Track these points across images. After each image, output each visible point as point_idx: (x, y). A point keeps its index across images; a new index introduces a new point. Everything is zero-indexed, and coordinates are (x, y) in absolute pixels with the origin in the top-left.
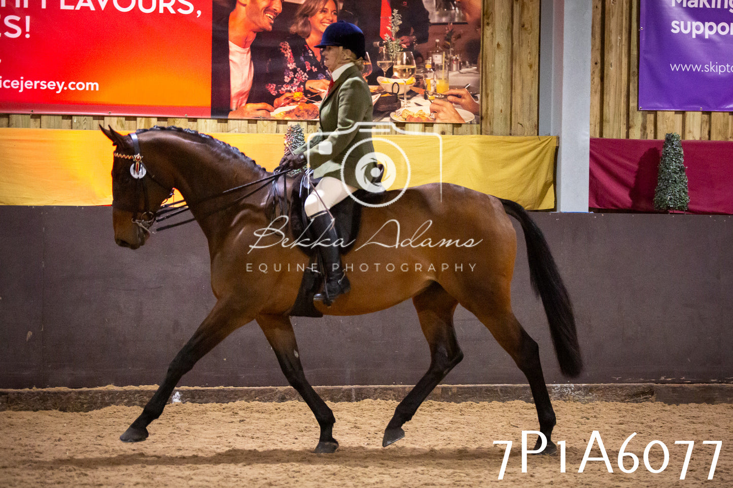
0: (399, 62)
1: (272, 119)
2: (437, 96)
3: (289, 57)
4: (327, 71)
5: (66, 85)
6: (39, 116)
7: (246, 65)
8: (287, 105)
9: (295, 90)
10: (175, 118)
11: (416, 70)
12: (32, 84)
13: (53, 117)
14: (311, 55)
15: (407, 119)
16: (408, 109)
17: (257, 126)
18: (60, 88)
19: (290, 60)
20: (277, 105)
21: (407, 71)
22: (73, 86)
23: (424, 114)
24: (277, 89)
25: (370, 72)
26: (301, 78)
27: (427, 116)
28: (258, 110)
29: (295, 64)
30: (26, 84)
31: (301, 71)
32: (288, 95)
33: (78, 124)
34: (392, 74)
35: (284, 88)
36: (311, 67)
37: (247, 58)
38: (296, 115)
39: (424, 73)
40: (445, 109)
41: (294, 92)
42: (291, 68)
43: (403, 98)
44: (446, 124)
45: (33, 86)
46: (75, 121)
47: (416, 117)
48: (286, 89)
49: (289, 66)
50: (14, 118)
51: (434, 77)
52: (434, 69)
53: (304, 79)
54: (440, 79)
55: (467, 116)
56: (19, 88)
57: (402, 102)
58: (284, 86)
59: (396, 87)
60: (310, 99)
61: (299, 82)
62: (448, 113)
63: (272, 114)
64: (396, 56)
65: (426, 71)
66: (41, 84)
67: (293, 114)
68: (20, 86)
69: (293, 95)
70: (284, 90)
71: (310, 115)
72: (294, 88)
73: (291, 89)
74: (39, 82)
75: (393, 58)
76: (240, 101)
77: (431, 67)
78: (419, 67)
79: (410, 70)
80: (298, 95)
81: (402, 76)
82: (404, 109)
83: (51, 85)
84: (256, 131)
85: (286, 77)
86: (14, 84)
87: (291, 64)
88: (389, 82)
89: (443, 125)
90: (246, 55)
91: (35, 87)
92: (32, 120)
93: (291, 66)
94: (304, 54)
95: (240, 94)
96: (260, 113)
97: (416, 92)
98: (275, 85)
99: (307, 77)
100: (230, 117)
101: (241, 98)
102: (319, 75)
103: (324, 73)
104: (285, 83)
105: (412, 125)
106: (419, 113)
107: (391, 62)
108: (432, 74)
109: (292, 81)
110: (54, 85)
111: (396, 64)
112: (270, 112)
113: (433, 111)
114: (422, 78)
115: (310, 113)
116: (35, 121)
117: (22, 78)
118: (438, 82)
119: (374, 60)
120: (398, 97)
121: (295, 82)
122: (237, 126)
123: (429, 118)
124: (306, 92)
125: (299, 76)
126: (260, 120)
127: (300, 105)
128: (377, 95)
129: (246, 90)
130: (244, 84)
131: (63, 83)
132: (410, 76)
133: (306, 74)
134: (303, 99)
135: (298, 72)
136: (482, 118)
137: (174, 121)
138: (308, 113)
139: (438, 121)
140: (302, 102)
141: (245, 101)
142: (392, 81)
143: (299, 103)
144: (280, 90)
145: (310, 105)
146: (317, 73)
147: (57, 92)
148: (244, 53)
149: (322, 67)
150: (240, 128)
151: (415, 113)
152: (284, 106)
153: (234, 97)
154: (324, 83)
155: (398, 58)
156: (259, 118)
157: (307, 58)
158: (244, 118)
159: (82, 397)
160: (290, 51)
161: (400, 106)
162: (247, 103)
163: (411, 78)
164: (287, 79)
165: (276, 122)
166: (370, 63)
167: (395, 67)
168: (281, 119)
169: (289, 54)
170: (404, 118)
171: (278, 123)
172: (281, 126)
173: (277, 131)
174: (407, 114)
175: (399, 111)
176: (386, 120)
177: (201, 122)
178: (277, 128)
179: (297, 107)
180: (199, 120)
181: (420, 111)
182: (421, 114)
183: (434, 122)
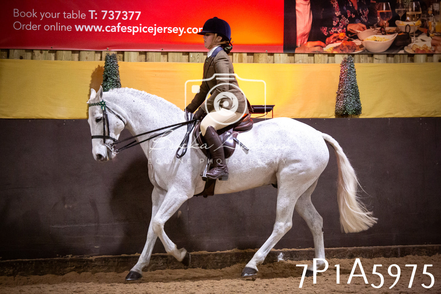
0: (410, 9)
1: (324, 53)
2: (436, 34)
3: (336, 7)
4: (361, 17)
5: (185, 30)
6: (167, 53)
7: (308, 13)
8: (335, 43)
9: (340, 31)
10: (259, 53)
11: (422, 15)
12: (162, 29)
13: (176, 53)
14: (351, 5)
15: (416, 51)
16: (416, 44)
17: (314, 58)
18: (181, 32)
19: (337, 9)
20: (327, 42)
21: (416, 16)
22: (190, 30)
23: (427, 47)
24: (328, 30)
25: (391, 17)
26: (344, 22)
27: (429, 49)
28: (315, 46)
29: (340, 12)
30: (158, 30)
31: (344, 17)
32: (335, 35)
33: (193, 59)
34: (406, 18)
35: (333, 30)
36: (351, 14)
37: (308, 9)
38: (341, 50)
39: (427, 17)
41: (339, 33)
42: (337, 15)
43: (413, 36)
45: (163, 31)
46: (191, 56)
47: (421, 49)
48: (334, 30)
49: (336, 13)
50: (150, 55)
51: (434, 20)
52: (434, 15)
53: (346, 23)
54: (437, 21)
56: (153, 33)
57: (412, 39)
58: (333, 28)
59: (408, 28)
60: (351, 37)
61: (343, 26)
63: (325, 49)
64: (408, 5)
65: (428, 16)
66: (169, 29)
67: (339, 49)
68: (154, 31)
69: (338, 35)
70: (333, 31)
71: (350, 49)
72: (340, 30)
73: (338, 31)
74: (167, 28)
75: (406, 6)
76: (303, 40)
77: (431, 13)
78: (423, 13)
79: (418, 15)
80: (342, 35)
81: (412, 20)
82: (414, 44)
83: (175, 30)
84: (313, 62)
85: (334, 22)
86: (150, 30)
87: (337, 12)
88: (403, 24)
90: (307, 6)
91: (164, 32)
92: (162, 56)
93: (338, 14)
94: (346, 5)
95: (303, 35)
96: (317, 49)
97: (422, 31)
98: (326, 28)
99: (348, 21)
100: (296, 51)
101: (304, 37)
102: (356, 20)
103: (360, 19)
104: (333, 26)
105: (419, 55)
106: (423, 47)
107: (405, 9)
108: (433, 18)
109: (338, 25)
110: (177, 30)
111: (408, 11)
112: (323, 47)
113: (433, 45)
114: (426, 21)
115: (350, 48)
116: (164, 57)
117: (155, 25)
118: (436, 24)
119: (393, 8)
120: (410, 35)
121: (340, 25)
122: (301, 58)
123: (430, 50)
124: (348, 33)
125: (343, 21)
126: (316, 54)
127: (343, 42)
128: (395, 34)
129: (306, 33)
130: (306, 27)
131: (183, 28)
132: (417, 20)
133: (347, 20)
134: (345, 38)
135: (342, 18)
137: (258, 55)
138: (349, 48)
139: (437, 52)
140: (345, 40)
141: (307, 40)
142: (405, 23)
143: (343, 41)
144: (330, 32)
145: (350, 42)
146: (355, 19)
147: (179, 35)
148: (306, 5)
149: (358, 14)
150: (303, 60)
151: (421, 47)
152: (333, 43)
153: (299, 37)
154: (360, 26)
155: (410, 7)
156: (316, 52)
157: (348, 8)
158: (306, 52)
160: (337, 2)
161: (410, 42)
162: (308, 41)
163: (418, 21)
164: (335, 24)
165: (327, 55)
166: (390, 11)
167: (408, 13)
168: (330, 52)
169: (336, 5)
170: (413, 51)
171: (328, 56)
172: (330, 58)
173: (328, 62)
174: (415, 47)
175: (410, 46)
176: (402, 52)
177: (277, 56)
178: (328, 60)
179: (341, 44)
180: (275, 55)
181: (424, 45)
182: (425, 47)
183: (433, 53)
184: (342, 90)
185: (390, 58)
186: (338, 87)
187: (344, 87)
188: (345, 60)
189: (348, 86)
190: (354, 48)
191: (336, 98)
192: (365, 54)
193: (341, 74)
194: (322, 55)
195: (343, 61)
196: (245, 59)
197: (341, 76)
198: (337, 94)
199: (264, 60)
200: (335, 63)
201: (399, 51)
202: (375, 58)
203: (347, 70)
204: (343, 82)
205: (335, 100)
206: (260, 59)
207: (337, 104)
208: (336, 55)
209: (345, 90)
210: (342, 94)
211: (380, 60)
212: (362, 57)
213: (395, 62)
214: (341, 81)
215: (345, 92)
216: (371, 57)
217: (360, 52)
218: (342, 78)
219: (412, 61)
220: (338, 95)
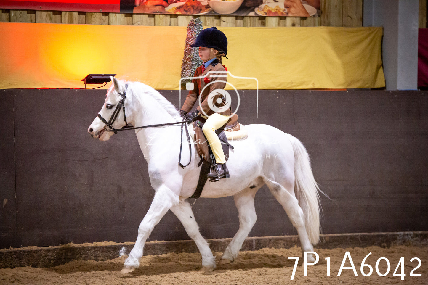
1: (166, 13)
8: (178, 2)
10: (91, 12)
15: (267, 14)
16: (268, 4)
17: (155, 20)
20: (170, 1)
23: (280, 9)
27: (281, 11)
28: (156, 6)
33: (15, 17)
38: (185, 10)
40: (295, 5)
44: (296, 17)
46: (13, 15)
47: (273, 11)
55: (311, 10)
62: (298, 8)
67: (182, 9)
71: (195, 10)
82: (265, 5)
84: (153, 24)
89: (293, 18)
96: (158, 8)
100: (135, 11)
105: (271, 18)
106: (275, 8)
112: (165, 7)
113: (286, 6)
115: (195, 9)
122: (140, 19)
123: (283, 12)
126: (157, 14)
127: (188, 1)
136: (322, 12)
137: (91, 15)
138: (193, 9)
139: (290, 15)
145: (195, 1)
150: (142, 21)
151: (273, 8)
152: (176, 2)
156: (157, 12)
158: (146, 13)
159: (50, 254)
161: (262, 3)
165: (169, 16)
168: (173, 13)
170: (265, 12)
171: (171, 17)
172: (173, 19)
173: (170, 25)
174: (267, 9)
175: (261, 7)
176: (252, 14)
177: (113, 16)
178: (171, 22)
179: (185, 3)
180: (110, 14)
181: (277, 6)
182: (277, 9)
183: (287, 16)
184: (189, 58)
185: (239, 21)
186: (183, 54)
187: (192, 54)
188: (193, 22)
189: (196, 53)
190: (199, 8)
191: (181, 66)
192: (211, 16)
193: (187, 38)
194: (164, 16)
195: (190, 23)
196: (75, 19)
197: (188, 41)
198: (182, 62)
199: (98, 20)
200: (178, 25)
201: (248, 13)
202: (223, 20)
203: (195, 34)
204: (190, 48)
205: (181, 69)
206: (93, 19)
207: (183, 74)
208: (179, 17)
209: (193, 57)
210: (189, 62)
211: (229, 23)
212: (208, 20)
213: (244, 25)
214: (188, 47)
215: (193, 59)
216: (218, 19)
217: (207, 13)
218: (190, 43)
219: (263, 24)
220: (184, 62)
